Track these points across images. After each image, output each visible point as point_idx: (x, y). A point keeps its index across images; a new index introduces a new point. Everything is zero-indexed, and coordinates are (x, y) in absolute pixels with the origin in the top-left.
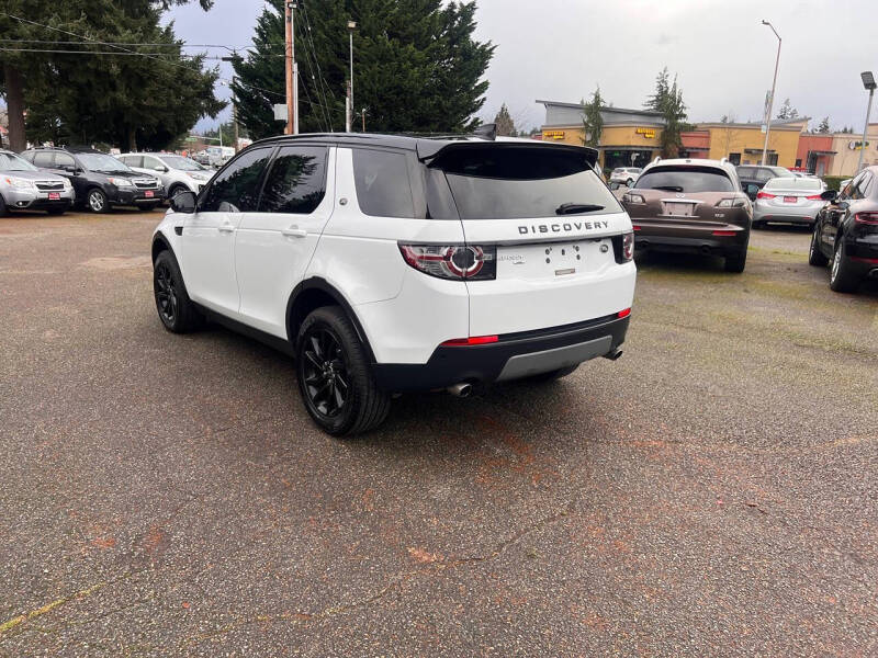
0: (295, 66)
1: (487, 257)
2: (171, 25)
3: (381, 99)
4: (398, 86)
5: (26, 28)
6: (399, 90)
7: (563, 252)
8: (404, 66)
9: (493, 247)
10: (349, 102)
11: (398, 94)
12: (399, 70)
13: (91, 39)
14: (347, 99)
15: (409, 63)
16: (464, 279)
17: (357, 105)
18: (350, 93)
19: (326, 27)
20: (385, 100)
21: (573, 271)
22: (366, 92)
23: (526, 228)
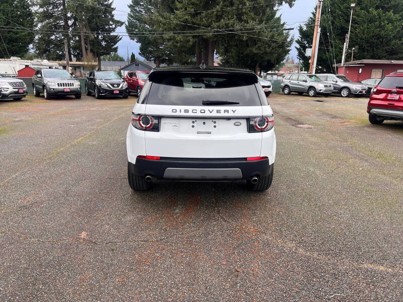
0: (319, 30)
1: (156, 121)
2: (281, 16)
3: (367, 42)
4: (379, 35)
5: (215, 25)
6: (379, 37)
7: (204, 123)
8: (383, 24)
9: (159, 118)
10: (346, 45)
11: (378, 39)
12: (380, 26)
13: (238, 27)
14: (345, 44)
15: (386, 22)
16: (145, 130)
17: (350, 47)
18: (347, 40)
19: (342, 8)
20: (369, 43)
21: (210, 133)
22: (359, 40)
23: (176, 110)
